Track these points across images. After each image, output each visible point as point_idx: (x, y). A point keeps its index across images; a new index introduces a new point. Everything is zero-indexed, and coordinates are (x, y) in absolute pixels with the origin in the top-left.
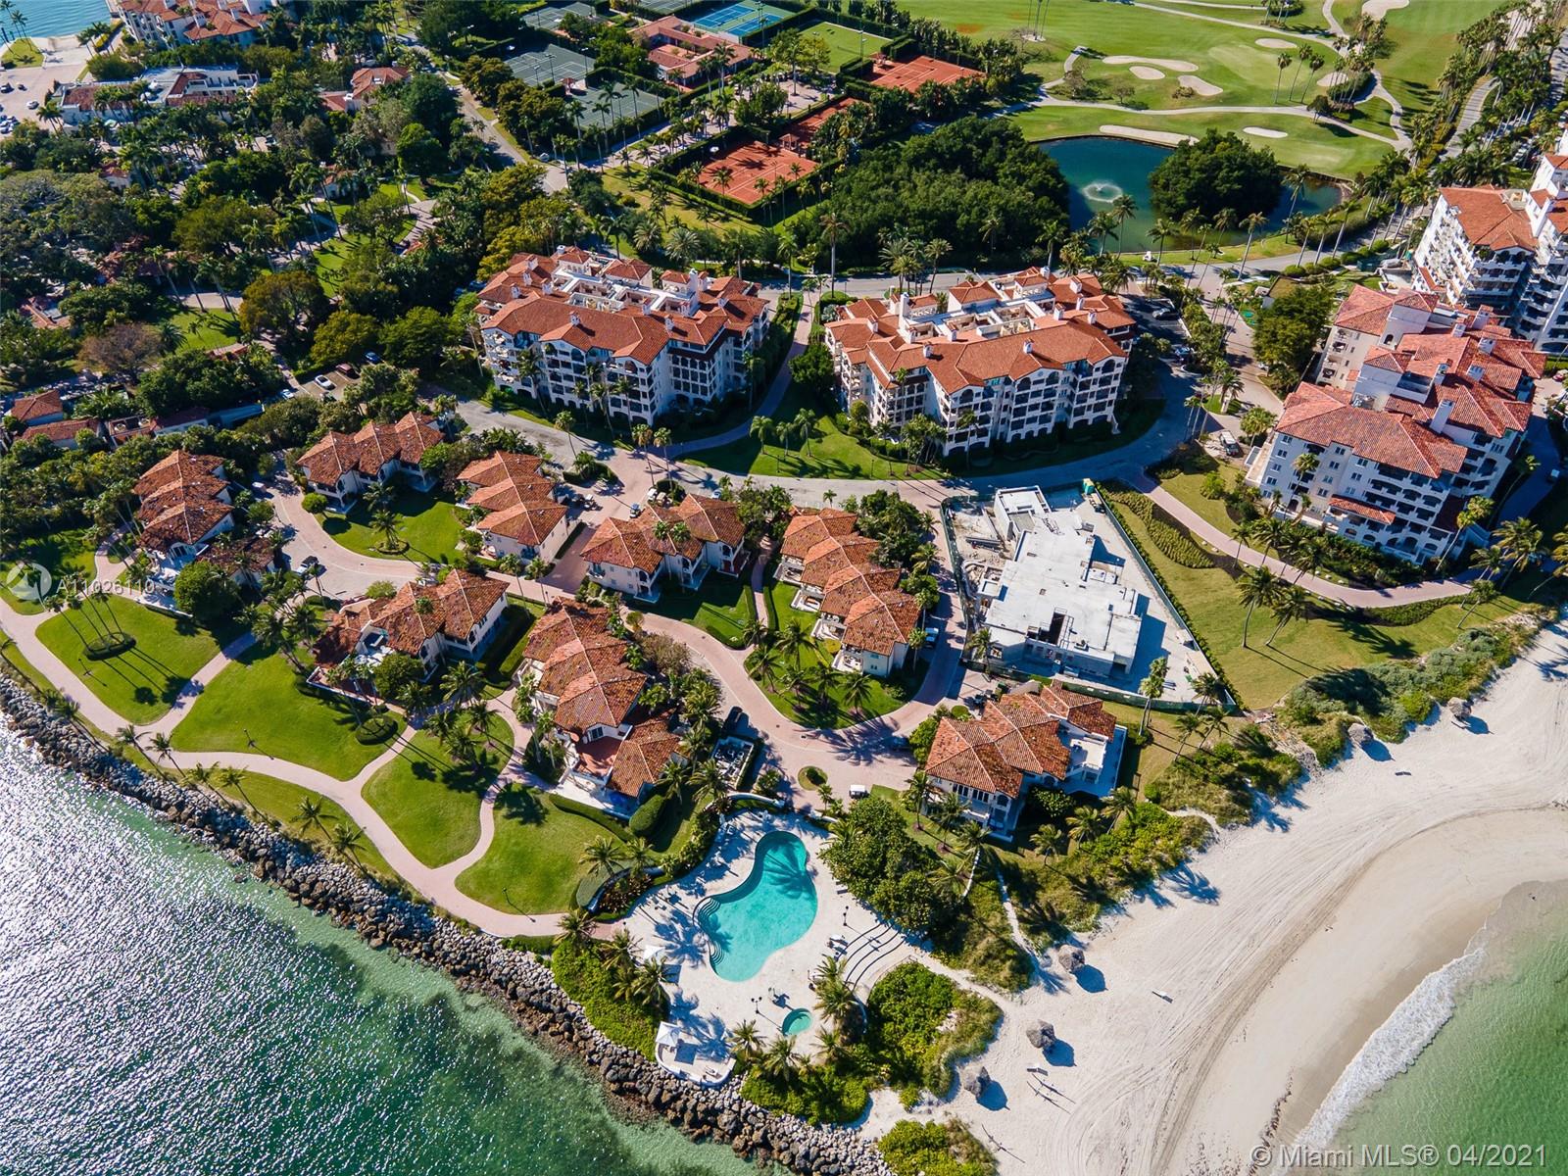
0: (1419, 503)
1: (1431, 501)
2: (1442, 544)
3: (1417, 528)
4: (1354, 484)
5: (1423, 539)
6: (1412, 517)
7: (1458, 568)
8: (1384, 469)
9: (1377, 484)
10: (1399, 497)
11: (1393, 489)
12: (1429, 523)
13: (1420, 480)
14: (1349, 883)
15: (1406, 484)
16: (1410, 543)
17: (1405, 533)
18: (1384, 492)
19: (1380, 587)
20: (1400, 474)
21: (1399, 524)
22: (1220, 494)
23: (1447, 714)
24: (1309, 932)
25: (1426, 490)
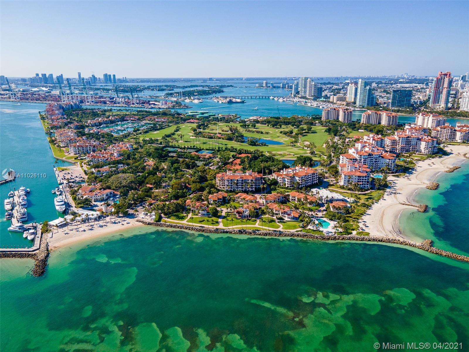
0: (364, 180)
1: (365, 180)
2: (368, 186)
3: (365, 184)
4: (355, 180)
5: (366, 185)
6: (364, 183)
7: (372, 189)
8: (359, 177)
9: (358, 179)
10: (362, 180)
11: (360, 179)
12: (366, 183)
13: (363, 177)
14: (383, 212)
15: (362, 178)
16: (365, 187)
17: (364, 185)
18: (359, 180)
19: (365, 192)
20: (360, 177)
21: (363, 184)
22: (338, 187)
23: (381, 199)
24: (383, 216)
25: (364, 178)
